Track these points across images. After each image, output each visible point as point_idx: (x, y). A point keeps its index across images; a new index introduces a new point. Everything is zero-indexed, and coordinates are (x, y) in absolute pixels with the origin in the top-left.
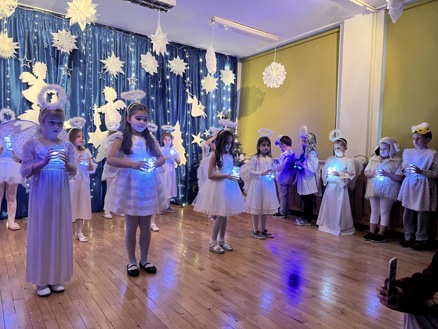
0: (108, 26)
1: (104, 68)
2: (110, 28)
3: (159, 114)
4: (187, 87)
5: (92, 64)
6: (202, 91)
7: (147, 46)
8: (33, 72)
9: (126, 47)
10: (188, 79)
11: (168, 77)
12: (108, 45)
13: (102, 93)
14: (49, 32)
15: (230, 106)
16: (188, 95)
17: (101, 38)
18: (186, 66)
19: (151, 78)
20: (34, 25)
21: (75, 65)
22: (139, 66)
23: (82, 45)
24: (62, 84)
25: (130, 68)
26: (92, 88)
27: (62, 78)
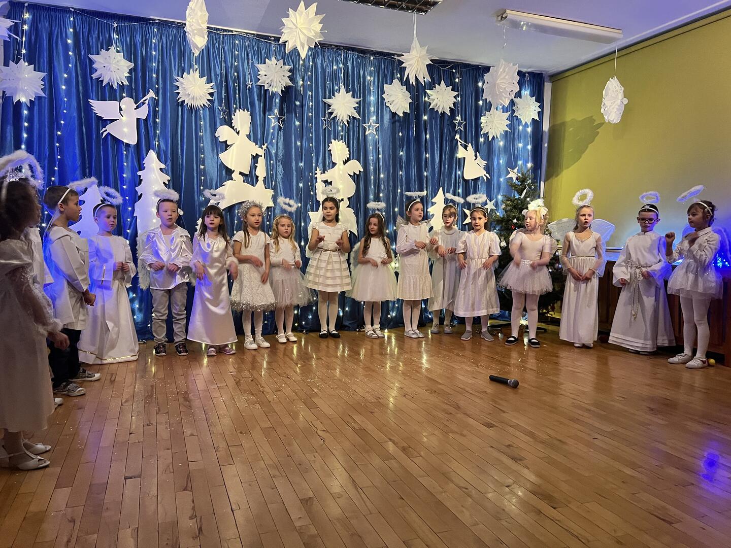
0: (334, 45)
1: (329, 111)
2: (338, 47)
3: (412, 178)
4: (456, 132)
5: (312, 105)
6: (482, 135)
7: (393, 71)
8: (233, 125)
9: (361, 76)
10: (459, 118)
11: (425, 118)
12: (335, 75)
13: (327, 151)
14: (253, 63)
15: (530, 158)
16: (459, 143)
17: (324, 65)
18: (455, 97)
19: (399, 121)
20: (234, 57)
21: (289, 111)
22: (381, 103)
23: (298, 78)
24: (272, 140)
25: (368, 109)
26: (312, 144)
27: (272, 131)
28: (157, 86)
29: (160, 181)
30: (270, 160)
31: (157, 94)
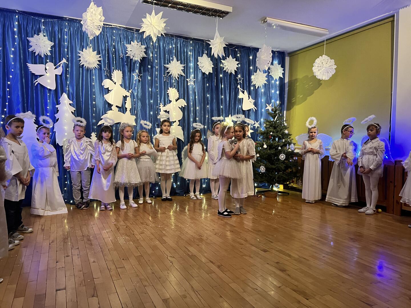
0: (170, 34)
1: (167, 71)
2: (172, 36)
3: (214, 109)
4: (238, 84)
5: (158, 68)
6: (252, 85)
7: (203, 49)
8: (112, 79)
9: (185, 52)
10: (239, 76)
11: (221, 76)
12: (171, 51)
13: (166, 94)
14: (123, 44)
15: (278, 99)
16: (240, 90)
17: (164, 46)
18: (237, 64)
19: (206, 78)
20: (113, 40)
21: (144, 71)
22: (196, 67)
23: (149, 53)
24: (134, 88)
25: (189, 70)
26: (158, 90)
27: (135, 82)
28: (67, 56)
29: (69, 111)
30: (134, 99)
31: (68, 60)
